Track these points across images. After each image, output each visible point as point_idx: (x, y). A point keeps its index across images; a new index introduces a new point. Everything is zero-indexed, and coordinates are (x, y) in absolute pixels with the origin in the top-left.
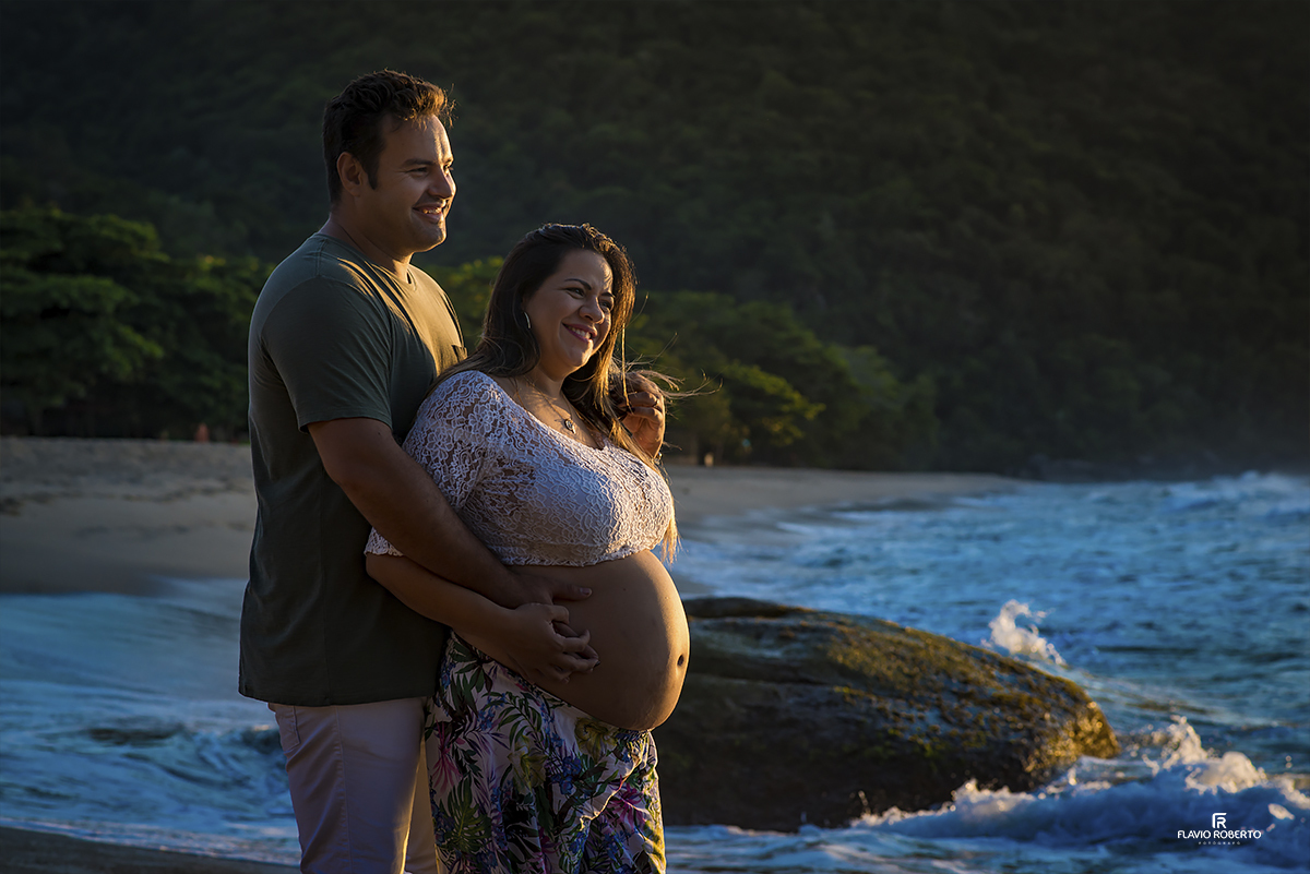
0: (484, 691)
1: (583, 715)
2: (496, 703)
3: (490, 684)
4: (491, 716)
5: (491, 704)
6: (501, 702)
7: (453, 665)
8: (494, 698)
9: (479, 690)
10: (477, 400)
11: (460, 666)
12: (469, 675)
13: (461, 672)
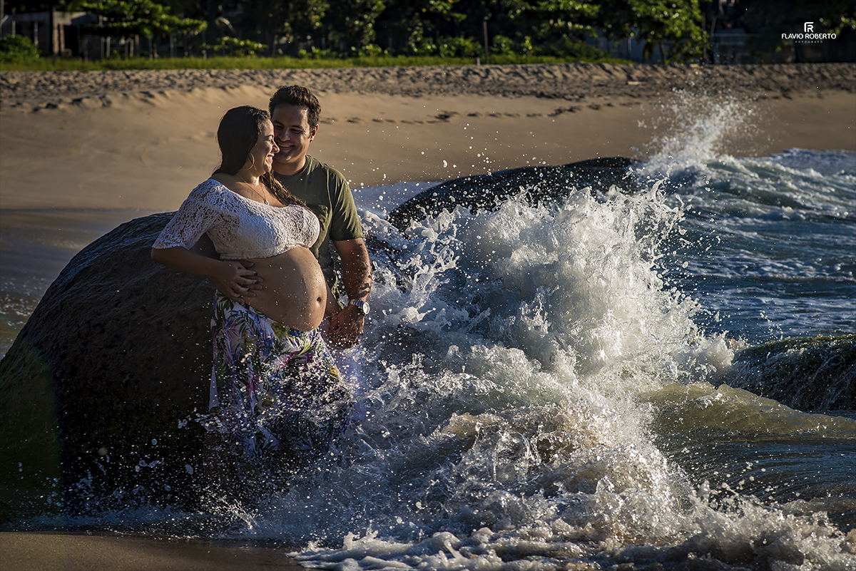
0: (230, 310)
1: (273, 322)
2: (234, 315)
3: (232, 307)
4: (232, 322)
5: (232, 316)
6: (236, 315)
7: (218, 299)
8: (233, 313)
9: (227, 309)
10: (208, 192)
11: (220, 298)
12: (224, 303)
13: (221, 301)
